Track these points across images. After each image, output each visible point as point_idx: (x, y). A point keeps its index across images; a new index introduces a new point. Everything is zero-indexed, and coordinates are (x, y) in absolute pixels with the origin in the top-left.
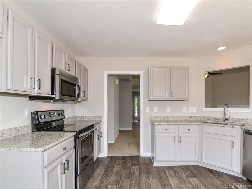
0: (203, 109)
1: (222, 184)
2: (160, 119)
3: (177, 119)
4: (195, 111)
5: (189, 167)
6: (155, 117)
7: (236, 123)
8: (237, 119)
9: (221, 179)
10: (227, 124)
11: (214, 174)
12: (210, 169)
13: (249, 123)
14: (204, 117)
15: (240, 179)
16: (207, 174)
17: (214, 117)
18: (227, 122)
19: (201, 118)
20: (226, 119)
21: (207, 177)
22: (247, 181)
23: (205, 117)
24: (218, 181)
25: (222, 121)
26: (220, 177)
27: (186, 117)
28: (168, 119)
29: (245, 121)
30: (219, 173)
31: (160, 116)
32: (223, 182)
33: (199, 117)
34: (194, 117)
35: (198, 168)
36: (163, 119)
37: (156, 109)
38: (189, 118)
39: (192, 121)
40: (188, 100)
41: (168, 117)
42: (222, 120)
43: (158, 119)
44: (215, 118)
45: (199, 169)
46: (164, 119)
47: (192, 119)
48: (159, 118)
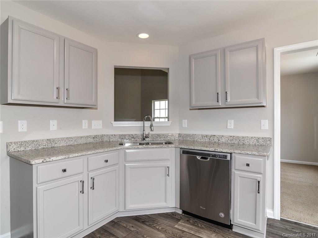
0: (113, 124)
1: (166, 235)
2: (34, 149)
3: (71, 143)
4: (101, 127)
5: (106, 227)
6: (22, 144)
7: (156, 140)
8: (158, 135)
9: (160, 228)
10: (148, 144)
11: (148, 223)
12: (136, 216)
13: (170, 139)
14: (114, 135)
15: (176, 216)
16: (140, 229)
17: (129, 135)
18: (147, 140)
19: (111, 137)
20: (145, 137)
21: (143, 234)
22: (183, 214)
23: (117, 135)
24: (159, 233)
25: (140, 140)
26: (156, 223)
27: (87, 137)
28: (53, 145)
29: (165, 136)
30: (150, 217)
31: (34, 141)
32: (165, 230)
33: (107, 135)
34: (100, 137)
35: (120, 223)
36: (43, 147)
37: (22, 126)
38: (92, 140)
39: (97, 143)
40: (96, 109)
41: (54, 140)
42: (141, 137)
43: (29, 149)
44: (131, 136)
45: (122, 224)
46: (45, 147)
47: (97, 140)
48: (33, 145)
